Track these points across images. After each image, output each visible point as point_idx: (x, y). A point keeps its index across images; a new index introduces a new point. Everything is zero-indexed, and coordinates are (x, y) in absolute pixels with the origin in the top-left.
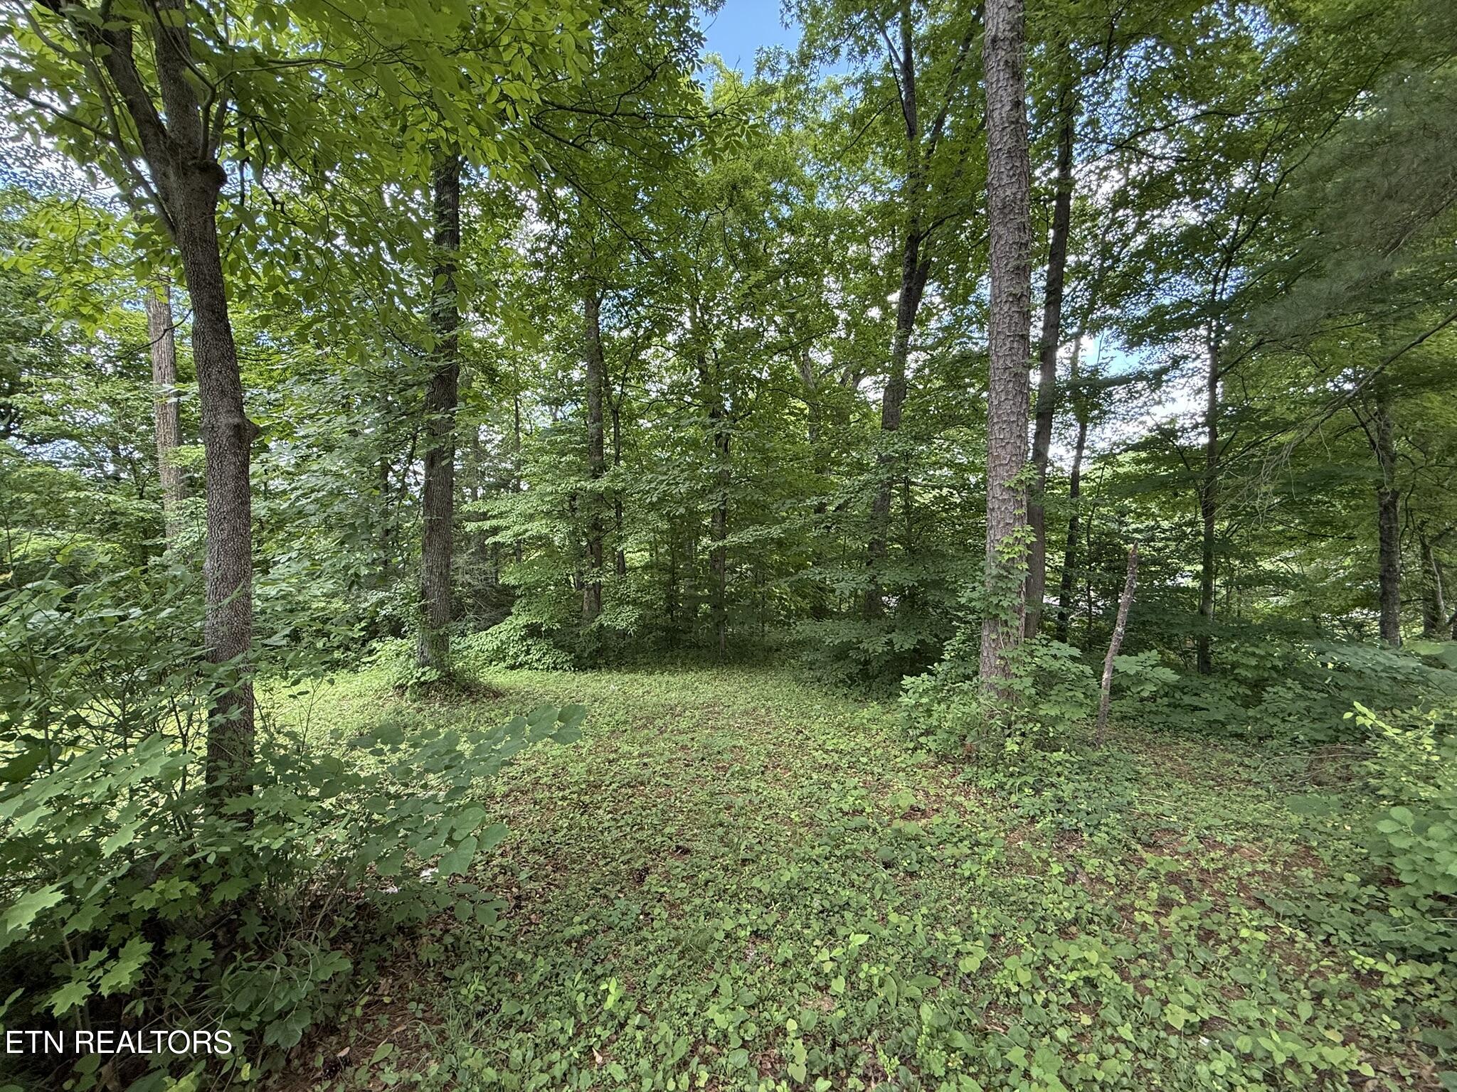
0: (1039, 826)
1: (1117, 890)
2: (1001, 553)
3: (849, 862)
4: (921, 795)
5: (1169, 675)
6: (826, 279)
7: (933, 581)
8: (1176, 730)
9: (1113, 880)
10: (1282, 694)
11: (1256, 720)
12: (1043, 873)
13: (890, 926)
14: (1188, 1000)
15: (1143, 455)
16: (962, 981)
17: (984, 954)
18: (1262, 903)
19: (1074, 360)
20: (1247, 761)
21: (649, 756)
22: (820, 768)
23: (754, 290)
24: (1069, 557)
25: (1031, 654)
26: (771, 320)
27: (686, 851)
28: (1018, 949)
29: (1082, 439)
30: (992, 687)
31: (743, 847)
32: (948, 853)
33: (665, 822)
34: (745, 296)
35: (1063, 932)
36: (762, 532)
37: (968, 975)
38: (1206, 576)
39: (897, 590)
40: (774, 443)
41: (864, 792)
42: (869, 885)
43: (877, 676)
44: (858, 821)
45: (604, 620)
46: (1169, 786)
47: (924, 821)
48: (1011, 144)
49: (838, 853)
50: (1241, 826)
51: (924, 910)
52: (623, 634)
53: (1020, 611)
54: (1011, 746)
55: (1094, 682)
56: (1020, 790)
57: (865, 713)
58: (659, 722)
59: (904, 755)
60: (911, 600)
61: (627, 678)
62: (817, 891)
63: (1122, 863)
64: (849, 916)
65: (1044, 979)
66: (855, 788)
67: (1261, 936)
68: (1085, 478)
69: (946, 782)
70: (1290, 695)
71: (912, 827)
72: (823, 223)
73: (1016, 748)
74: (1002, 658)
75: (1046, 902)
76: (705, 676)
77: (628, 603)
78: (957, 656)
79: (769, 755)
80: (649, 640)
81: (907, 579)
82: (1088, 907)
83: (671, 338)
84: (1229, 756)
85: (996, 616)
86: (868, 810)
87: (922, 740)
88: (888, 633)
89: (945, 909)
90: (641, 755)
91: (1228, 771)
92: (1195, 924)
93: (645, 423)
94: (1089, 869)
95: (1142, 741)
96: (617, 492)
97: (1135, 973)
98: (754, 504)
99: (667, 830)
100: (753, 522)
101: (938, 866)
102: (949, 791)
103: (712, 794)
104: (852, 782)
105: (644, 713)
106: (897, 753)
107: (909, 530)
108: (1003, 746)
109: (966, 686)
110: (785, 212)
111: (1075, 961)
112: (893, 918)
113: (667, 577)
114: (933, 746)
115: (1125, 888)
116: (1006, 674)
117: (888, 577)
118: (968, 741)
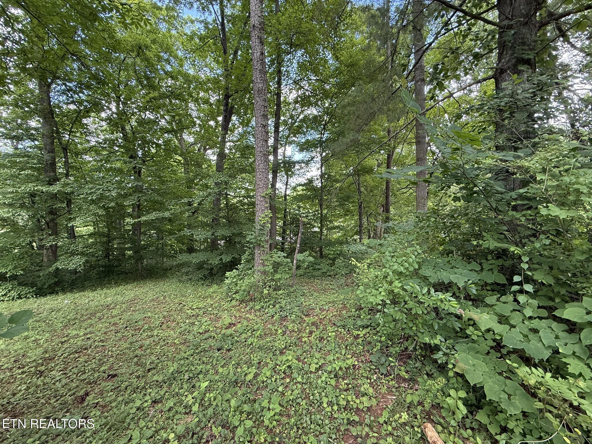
0: (274, 318)
1: (298, 333)
2: (261, 220)
3: (202, 354)
4: (233, 318)
5: (311, 259)
6: (190, 104)
7: (238, 234)
8: (314, 277)
9: (296, 330)
10: (339, 261)
11: (334, 270)
12: (276, 334)
13: (219, 374)
14: (316, 361)
15: (304, 188)
16: (247, 384)
17: (255, 371)
18: (334, 324)
19: (284, 153)
20: (331, 283)
21: (92, 333)
22: (190, 317)
23: (153, 100)
24: (284, 222)
25: (272, 257)
26: (163, 117)
27: (114, 376)
28: (267, 364)
29: (287, 182)
30: (259, 271)
31: (148, 364)
32: (243, 337)
33: (101, 365)
34: (148, 102)
35: (282, 353)
36: (160, 215)
37: (249, 381)
38: (321, 228)
39: (224, 238)
40: (166, 174)
41: (209, 322)
42: (211, 360)
43: (216, 274)
44: (207, 335)
45: (59, 265)
46: (312, 295)
47: (234, 328)
48: (260, 68)
49: (197, 351)
50: (330, 303)
51: (233, 363)
52: (75, 272)
53: (267, 242)
54: (266, 292)
55: (291, 264)
56: (269, 307)
57: (211, 290)
58: (98, 315)
59: (227, 304)
60: (230, 241)
61: (77, 295)
62: (187, 371)
63: (299, 323)
64: (201, 376)
65: (275, 372)
66: (206, 322)
67: (334, 334)
68: (288, 195)
69: (243, 310)
70: (341, 261)
71: (229, 331)
72: (188, 79)
73: (267, 292)
74: (262, 260)
75: (276, 344)
76: (129, 287)
77: (77, 254)
78: (247, 261)
79: (164, 317)
80: (93, 273)
81: (227, 233)
82: (289, 342)
83: (103, 115)
84: (327, 282)
85: (260, 244)
86: (211, 329)
87: (234, 296)
88: (220, 255)
89: (241, 359)
90: (84, 335)
91: (327, 287)
92: (318, 336)
93: (87, 158)
94: (290, 328)
95: (305, 282)
96: (67, 194)
97: (302, 358)
98: (156, 202)
99: (102, 369)
100: (155, 210)
101: (239, 343)
102: (244, 314)
103: (131, 343)
104: (204, 320)
105: (89, 311)
106: (224, 303)
107: (228, 213)
108: (263, 292)
109: (249, 272)
110: (168, 68)
111: (285, 361)
112: (221, 370)
113: (105, 239)
114: (238, 298)
115: (300, 331)
116: (264, 265)
117: (220, 232)
118: (251, 293)
